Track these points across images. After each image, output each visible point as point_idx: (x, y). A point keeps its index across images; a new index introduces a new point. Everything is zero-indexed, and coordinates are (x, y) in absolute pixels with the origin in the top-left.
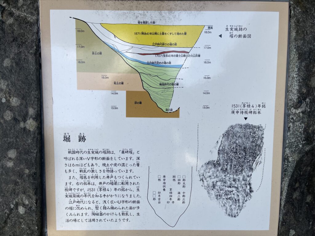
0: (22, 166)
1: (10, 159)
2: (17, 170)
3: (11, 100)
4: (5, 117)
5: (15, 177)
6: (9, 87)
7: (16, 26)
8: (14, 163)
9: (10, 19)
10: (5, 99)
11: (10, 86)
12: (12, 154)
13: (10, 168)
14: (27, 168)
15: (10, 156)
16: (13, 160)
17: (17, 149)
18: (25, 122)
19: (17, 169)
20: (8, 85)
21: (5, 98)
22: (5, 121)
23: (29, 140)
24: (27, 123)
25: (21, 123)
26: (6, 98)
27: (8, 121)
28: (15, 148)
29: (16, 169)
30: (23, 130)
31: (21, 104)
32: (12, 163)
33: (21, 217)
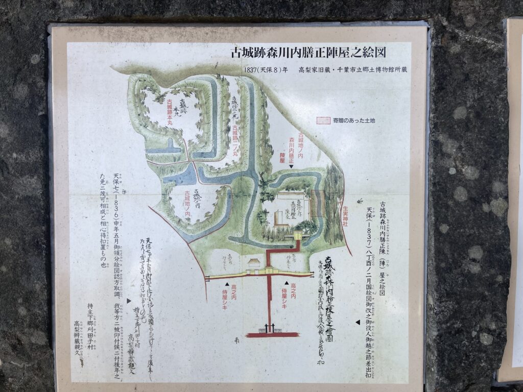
0: (493, 271)
1: (474, 260)
2: (486, 277)
3: (464, 170)
4: (456, 197)
5: (483, 288)
6: (461, 151)
7: (467, 57)
8: (481, 267)
9: (454, 45)
10: (455, 169)
11: (463, 149)
12: (476, 253)
13: (475, 275)
14: (500, 274)
15: (472, 256)
16: (479, 262)
17: (482, 245)
18: (489, 203)
19: (486, 275)
20: (460, 148)
21: (454, 167)
22: (457, 203)
23: (499, 231)
24: (492, 205)
25: (484, 205)
26: (456, 167)
27: (461, 202)
28: (478, 244)
29: (483, 276)
30: (488, 216)
31: (481, 176)
32: (478, 266)
33: (484, 349)
